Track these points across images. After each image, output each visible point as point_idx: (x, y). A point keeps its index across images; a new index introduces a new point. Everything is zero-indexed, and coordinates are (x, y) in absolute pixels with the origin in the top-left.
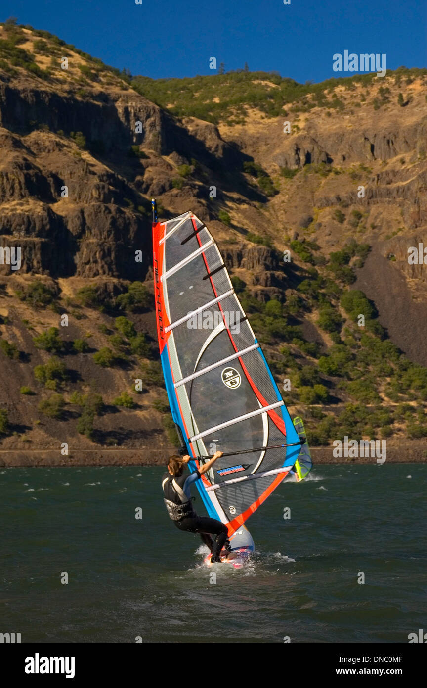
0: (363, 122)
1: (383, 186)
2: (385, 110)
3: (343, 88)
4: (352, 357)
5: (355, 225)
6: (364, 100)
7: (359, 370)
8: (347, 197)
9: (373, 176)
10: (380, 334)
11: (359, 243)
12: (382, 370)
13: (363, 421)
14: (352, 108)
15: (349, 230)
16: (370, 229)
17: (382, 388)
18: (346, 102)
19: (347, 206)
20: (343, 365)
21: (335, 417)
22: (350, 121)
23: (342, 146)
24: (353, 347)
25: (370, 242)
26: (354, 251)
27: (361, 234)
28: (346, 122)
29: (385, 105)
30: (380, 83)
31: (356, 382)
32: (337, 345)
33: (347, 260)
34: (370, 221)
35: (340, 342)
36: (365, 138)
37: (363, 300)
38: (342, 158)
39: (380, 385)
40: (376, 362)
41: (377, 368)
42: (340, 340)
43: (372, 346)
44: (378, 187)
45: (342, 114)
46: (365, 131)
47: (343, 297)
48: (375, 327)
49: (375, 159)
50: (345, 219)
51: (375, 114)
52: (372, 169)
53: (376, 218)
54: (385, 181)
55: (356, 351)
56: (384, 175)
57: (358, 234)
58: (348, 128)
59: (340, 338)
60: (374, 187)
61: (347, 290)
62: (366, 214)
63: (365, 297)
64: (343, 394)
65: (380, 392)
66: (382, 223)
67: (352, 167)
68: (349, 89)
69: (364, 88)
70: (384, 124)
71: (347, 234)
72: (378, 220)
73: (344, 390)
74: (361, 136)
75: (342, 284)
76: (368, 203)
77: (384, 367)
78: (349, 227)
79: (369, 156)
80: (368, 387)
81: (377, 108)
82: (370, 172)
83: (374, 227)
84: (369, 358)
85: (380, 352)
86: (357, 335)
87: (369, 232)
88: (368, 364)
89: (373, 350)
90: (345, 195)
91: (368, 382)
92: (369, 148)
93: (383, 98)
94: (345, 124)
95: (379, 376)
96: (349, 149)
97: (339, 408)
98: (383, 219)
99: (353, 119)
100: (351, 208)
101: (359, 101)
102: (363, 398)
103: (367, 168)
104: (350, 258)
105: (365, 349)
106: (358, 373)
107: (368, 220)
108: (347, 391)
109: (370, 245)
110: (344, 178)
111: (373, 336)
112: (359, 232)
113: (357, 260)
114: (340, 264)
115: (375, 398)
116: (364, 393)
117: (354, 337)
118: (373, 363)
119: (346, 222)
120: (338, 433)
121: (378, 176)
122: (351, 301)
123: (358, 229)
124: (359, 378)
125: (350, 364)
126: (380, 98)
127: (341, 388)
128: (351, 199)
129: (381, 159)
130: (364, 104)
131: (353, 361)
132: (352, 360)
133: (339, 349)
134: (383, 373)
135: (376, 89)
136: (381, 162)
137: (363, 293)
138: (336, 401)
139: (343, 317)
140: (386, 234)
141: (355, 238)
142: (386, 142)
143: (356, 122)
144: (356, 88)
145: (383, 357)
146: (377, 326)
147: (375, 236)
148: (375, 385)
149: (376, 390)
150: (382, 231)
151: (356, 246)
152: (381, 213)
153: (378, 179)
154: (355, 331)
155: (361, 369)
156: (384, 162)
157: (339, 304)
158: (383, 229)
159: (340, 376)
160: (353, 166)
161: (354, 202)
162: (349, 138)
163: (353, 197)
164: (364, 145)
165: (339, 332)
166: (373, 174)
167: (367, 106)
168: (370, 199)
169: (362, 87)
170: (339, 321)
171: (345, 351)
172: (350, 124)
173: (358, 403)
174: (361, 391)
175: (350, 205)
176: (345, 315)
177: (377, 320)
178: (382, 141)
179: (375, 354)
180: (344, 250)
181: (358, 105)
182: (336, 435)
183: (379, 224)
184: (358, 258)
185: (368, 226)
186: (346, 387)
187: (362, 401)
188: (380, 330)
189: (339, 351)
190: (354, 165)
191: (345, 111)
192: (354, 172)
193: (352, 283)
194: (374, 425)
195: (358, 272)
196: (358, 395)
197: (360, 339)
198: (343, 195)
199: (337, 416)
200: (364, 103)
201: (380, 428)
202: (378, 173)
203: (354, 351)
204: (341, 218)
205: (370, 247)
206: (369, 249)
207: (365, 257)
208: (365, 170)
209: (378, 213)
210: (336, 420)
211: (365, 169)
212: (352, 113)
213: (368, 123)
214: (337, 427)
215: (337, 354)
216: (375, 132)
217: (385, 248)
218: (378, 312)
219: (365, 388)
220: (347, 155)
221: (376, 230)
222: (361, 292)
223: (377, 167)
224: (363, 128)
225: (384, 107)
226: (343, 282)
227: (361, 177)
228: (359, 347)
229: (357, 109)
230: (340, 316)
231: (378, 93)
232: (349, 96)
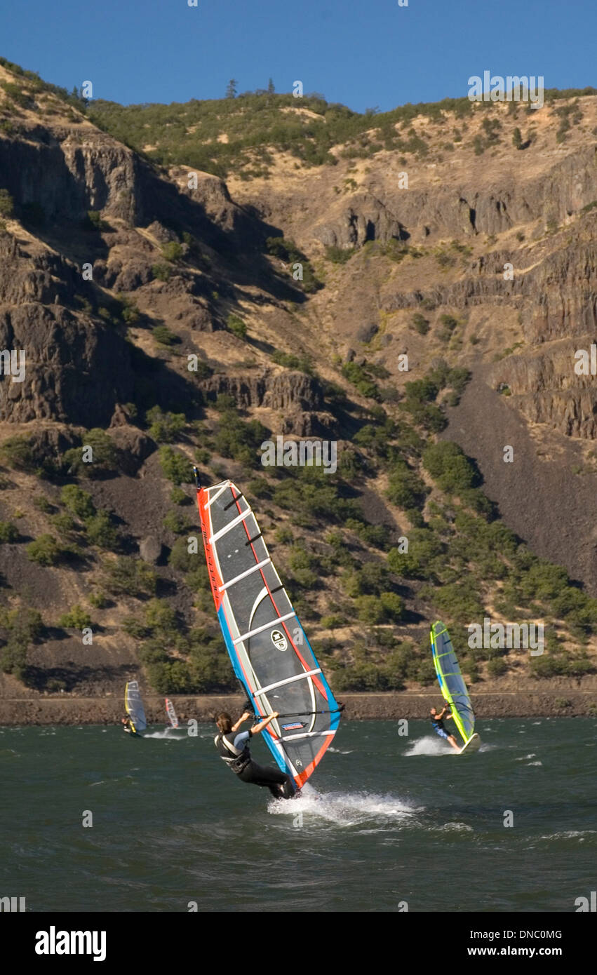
0: (458, 174)
1: (491, 275)
2: (493, 155)
3: (426, 120)
4: (440, 548)
5: (445, 338)
6: (458, 139)
7: (452, 570)
8: (432, 293)
9: (474, 260)
10: (486, 511)
11: (453, 366)
12: (489, 569)
13: (460, 650)
14: (441, 152)
15: (436, 346)
16: (469, 345)
17: (490, 598)
18: (429, 143)
19: (432, 308)
20: (427, 561)
21: (415, 644)
22: (437, 173)
23: (424, 213)
24: (444, 532)
25: (469, 366)
26: (444, 380)
27: (455, 351)
28: (432, 174)
29: (492, 147)
30: (484, 112)
31: (447, 588)
32: (417, 530)
33: (432, 394)
34: (469, 331)
35: (423, 525)
36: (461, 200)
37: (459, 457)
38: (425, 232)
39: (486, 593)
40: (478, 557)
41: (482, 566)
42: (423, 522)
43: (474, 530)
44: (482, 278)
45: (423, 161)
46: (461, 188)
47: (426, 452)
48: (478, 501)
49: (477, 234)
50: (429, 329)
51: (476, 161)
52: (472, 248)
53: (479, 326)
54: (494, 269)
55: (448, 538)
56: (492, 259)
57: (449, 352)
58: (434, 184)
59: (423, 518)
60: (475, 277)
61: (433, 442)
62: (462, 321)
63: (461, 453)
64: (427, 608)
65: (485, 604)
66: (488, 335)
67: (439, 245)
68: (435, 122)
69: (459, 120)
70: (491, 176)
71: (433, 351)
72: (482, 330)
73: (429, 601)
74: (454, 196)
75: (425, 433)
76: (466, 304)
77: (493, 563)
78: (436, 341)
79: (467, 228)
80: (467, 596)
81: (479, 152)
82: (469, 254)
83: (475, 341)
84: (468, 550)
85: (486, 540)
86: (448, 513)
87: (468, 349)
88: (466, 560)
89: (475, 537)
90: (430, 290)
91: (466, 589)
92: (467, 215)
93: (489, 136)
94: (429, 177)
95: (485, 579)
96: (435, 217)
97: (422, 630)
98: (489, 330)
99: (441, 168)
100: (440, 311)
101: (451, 141)
102: (460, 613)
103: (464, 247)
104: (438, 391)
105: (462, 535)
106: (451, 574)
107: (467, 330)
108: (433, 602)
109: (470, 370)
110: (428, 263)
111: (475, 515)
112: (452, 349)
113: (448, 394)
114: (421, 400)
115: (478, 613)
116: (461, 606)
117: (444, 516)
118: (475, 558)
119: (430, 333)
120: (419, 670)
121: (482, 259)
122: (439, 459)
123: (451, 344)
124: (453, 581)
125: (438, 559)
126: (485, 136)
127: (424, 599)
128: (439, 297)
129: (486, 232)
130: (458, 146)
131: (442, 556)
132: (440, 553)
133: (421, 536)
134: (491, 574)
135: (477, 121)
136: (486, 238)
137: (459, 448)
138: (417, 618)
139: (427, 485)
140: (494, 352)
141: (446, 358)
142: (494, 206)
143: (446, 174)
144: (447, 119)
145: (491, 548)
146: (481, 499)
147: (478, 356)
148: (478, 593)
149: (479, 600)
150: (488, 348)
151: (448, 371)
152: (487, 319)
153: (482, 265)
154: (447, 507)
155: (456, 568)
156: (492, 237)
157: (421, 464)
158: (491, 344)
159: (421, 579)
160: (442, 244)
161: (442, 301)
162: (436, 199)
163: (442, 294)
164: (460, 211)
165: (421, 508)
166: (473, 257)
167: (464, 148)
168: (469, 296)
169: (456, 119)
170: (420, 490)
171: (430, 540)
172: (437, 178)
173: (452, 621)
174: (457, 603)
175: (438, 306)
176: (429, 481)
177: (481, 489)
178: (488, 204)
179: (479, 544)
180: (427, 378)
181: (449, 147)
182: (416, 672)
183: (484, 337)
184: (450, 391)
185: (466, 339)
186: (432, 597)
187: (458, 618)
188: (487, 505)
189: (421, 539)
190: (443, 241)
191: (429, 157)
192: (444, 253)
193: (441, 431)
194: (477, 657)
195: (450, 412)
196: (452, 609)
197: (454, 521)
198: (426, 290)
199: (418, 642)
200: (459, 143)
201: (487, 663)
202: (482, 255)
203: (444, 539)
204: (424, 327)
205: (470, 374)
206: (468, 376)
207: (461, 388)
208: (461, 251)
209: (482, 320)
210: (417, 650)
211: (460, 249)
212: (441, 159)
213: (465, 176)
214: (417, 661)
215: (418, 543)
216: (477, 190)
217: (492, 375)
218: (482, 476)
219: (462, 598)
220: (433, 227)
221: (479, 346)
222: (455, 444)
223: (480, 246)
224: (457, 183)
225: (490, 151)
226: (427, 428)
227: (454, 261)
228: (453, 533)
229: (448, 153)
230: (423, 483)
231: (481, 129)
232: (435, 133)
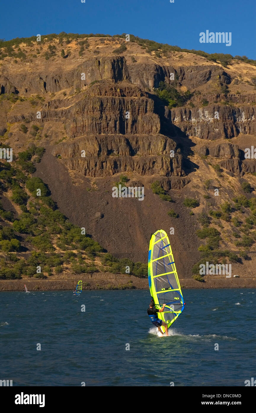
0: (39, 67)
1: (53, 109)
2: (53, 60)
3: (25, 45)
4: (34, 220)
5: (34, 135)
6: (39, 53)
7: (39, 230)
8: (29, 116)
9: (46, 103)
10: (52, 206)
11: (38, 146)
12: (54, 229)
13: (43, 263)
14: (31, 58)
15: (31, 138)
16: (44, 138)
17: (55, 241)
18: (27, 54)
19: (29, 122)
20: (29, 226)
21: (25, 260)
22: (30, 67)
23: (25, 83)
24: (35, 214)
25: (44, 146)
26: (34, 152)
27: (38, 140)
28: (27, 67)
29: (52, 57)
30: (49, 42)
31: (38, 237)
32: (25, 213)
33: (30, 158)
34: (44, 132)
35: (27, 211)
36: (40, 78)
37: (41, 184)
38: (25, 91)
39: (53, 239)
40: (50, 225)
41: (51, 228)
42: (27, 210)
43: (48, 214)
44: (49, 110)
45: (24, 62)
46: (40, 73)
47: (27, 181)
48: (49, 202)
49: (47, 92)
50: (28, 131)
51: (46, 62)
52: (45, 98)
53: (48, 130)
54: (54, 107)
55: (37, 217)
56: (53, 103)
57: (36, 140)
58: (29, 71)
59: (27, 209)
60: (46, 110)
61: (30, 177)
62: (41, 128)
63: (42, 182)
64: (29, 245)
65: (53, 244)
66: (52, 134)
67: (31, 97)
68: (29, 46)
69: (39, 45)
70: (53, 69)
71: (29, 140)
72: (49, 132)
73: (30, 242)
74: (37, 76)
75: (27, 173)
76: (43, 121)
77: (55, 227)
78: (31, 136)
79: (43, 90)
80: (46, 241)
81: (47, 59)
82: (44, 101)
83: (47, 137)
84: (46, 222)
85: (52, 218)
86: (37, 206)
87: (44, 140)
88: (45, 226)
89: (48, 216)
90: (28, 115)
91: (45, 237)
92: (43, 85)
93: (51, 52)
94: (26, 68)
95: (52, 234)
96: (29, 85)
97: (28, 254)
98: (52, 132)
99: (32, 65)
100: (32, 124)
101: (36, 54)
102: (43, 248)
103: (41, 97)
104: (32, 156)
105: (43, 216)
106: (39, 231)
107: (43, 132)
108: (32, 243)
109: (45, 148)
110: (27, 104)
111: (48, 207)
112: (37, 139)
113: (36, 158)
114: (25, 160)
115: (50, 248)
116: (43, 245)
117: (35, 208)
118: (48, 225)
119: (28, 133)
120: (27, 271)
121: (49, 103)
122: (33, 184)
123: (36, 137)
124: (40, 234)
125: (34, 225)
126: (49, 52)
127: (28, 241)
128: (32, 118)
129: (51, 92)
130: (39, 56)
131: (35, 224)
132: (34, 223)
133: (26, 216)
134: (55, 232)
135: (46, 46)
136: (50, 94)
137: (41, 180)
138: (25, 250)
139: (28, 195)
140: (54, 141)
141: (35, 143)
142: (54, 81)
143: (34, 67)
144: (34, 45)
145: (55, 221)
146: (50, 201)
147: (48, 143)
148: (50, 239)
149: (50, 242)
150: (52, 139)
151: (36, 148)
152: (51, 127)
153: (49, 105)
154: (36, 204)
155: (41, 229)
156: (53, 94)
157: (25, 186)
158: (53, 138)
159: (27, 233)
160: (33, 96)
161: (33, 119)
162: (30, 78)
163: (33, 116)
164: (40, 83)
165: (26, 204)
166: (45, 102)
167: (41, 57)
168: (44, 118)
169: (38, 45)
170: (25, 197)
171: (30, 217)
172: (30, 69)
173: (40, 251)
174: (41, 243)
175: (31, 121)
176: (29, 193)
177: (50, 197)
178: (51, 80)
179: (50, 219)
180: (27, 151)
181: (35, 56)
182: (26, 272)
183: (50, 135)
184: (37, 156)
185: (43, 135)
186: (32, 241)
187: (42, 250)
188: (53, 204)
189: (26, 217)
190: (33, 95)
191: (27, 60)
192: (33, 100)
193: (33, 173)
194: (50, 265)
195: (37, 165)
196: (40, 246)
197: (39, 210)
198: (26, 115)
199: (26, 259)
200: (39, 55)
201: (55, 268)
202: (49, 101)
203: (36, 217)
204: (25, 130)
205: (45, 149)
206: (44, 150)
207: (41, 156)
208: (40, 99)
209: (49, 127)
210: (26, 262)
211: (40, 98)
212: (32, 61)
213: (42, 68)
214: (27, 267)
215: (25, 219)
216: (47, 74)
217: (54, 150)
218: (50, 192)
219: (44, 241)
220: (29, 89)
221: (48, 138)
222: (39, 178)
223: (48, 97)
224: (38, 71)
225: (52, 58)
226: (27, 172)
227: (37, 103)
228: (39, 214)
229: (34, 59)
230: (26, 194)
231: (48, 49)
232: (29, 50)
